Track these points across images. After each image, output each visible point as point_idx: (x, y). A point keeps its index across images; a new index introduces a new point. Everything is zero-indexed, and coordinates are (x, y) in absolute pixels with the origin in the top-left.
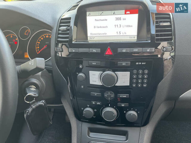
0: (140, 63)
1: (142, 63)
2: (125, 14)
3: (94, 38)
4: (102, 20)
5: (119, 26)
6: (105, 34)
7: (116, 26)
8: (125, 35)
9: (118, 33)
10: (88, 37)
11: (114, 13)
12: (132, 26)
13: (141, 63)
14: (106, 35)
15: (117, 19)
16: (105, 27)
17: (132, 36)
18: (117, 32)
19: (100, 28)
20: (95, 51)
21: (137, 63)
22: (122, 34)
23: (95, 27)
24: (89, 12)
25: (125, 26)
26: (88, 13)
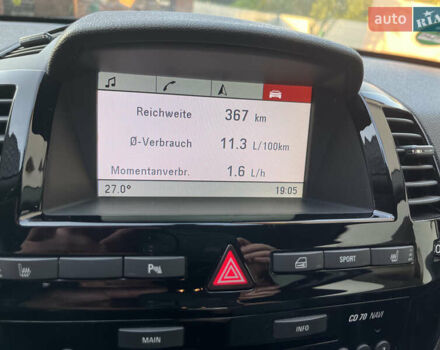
0: (364, 316)
1: (373, 316)
2: (266, 97)
3: (129, 187)
4: (169, 115)
5: (238, 143)
6: (181, 172)
7: (228, 144)
8: (259, 179)
9: (235, 171)
10: (100, 183)
11: (221, 92)
12: (286, 147)
13: (369, 315)
14: (183, 178)
15: (234, 115)
16: (180, 144)
17: (286, 186)
18: (231, 167)
19: (157, 148)
20: (158, 270)
21: (354, 318)
22: (247, 177)
23: (134, 141)
24: (111, 75)
25: (263, 146)
26: (103, 77)
